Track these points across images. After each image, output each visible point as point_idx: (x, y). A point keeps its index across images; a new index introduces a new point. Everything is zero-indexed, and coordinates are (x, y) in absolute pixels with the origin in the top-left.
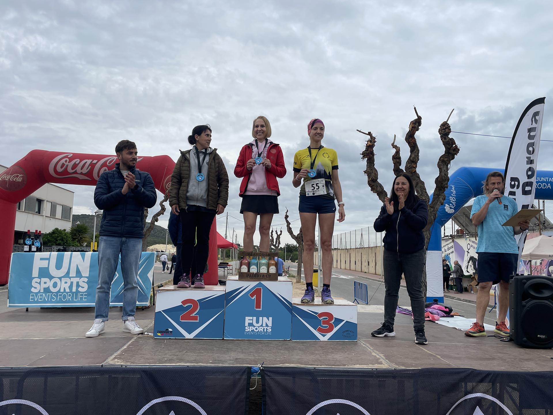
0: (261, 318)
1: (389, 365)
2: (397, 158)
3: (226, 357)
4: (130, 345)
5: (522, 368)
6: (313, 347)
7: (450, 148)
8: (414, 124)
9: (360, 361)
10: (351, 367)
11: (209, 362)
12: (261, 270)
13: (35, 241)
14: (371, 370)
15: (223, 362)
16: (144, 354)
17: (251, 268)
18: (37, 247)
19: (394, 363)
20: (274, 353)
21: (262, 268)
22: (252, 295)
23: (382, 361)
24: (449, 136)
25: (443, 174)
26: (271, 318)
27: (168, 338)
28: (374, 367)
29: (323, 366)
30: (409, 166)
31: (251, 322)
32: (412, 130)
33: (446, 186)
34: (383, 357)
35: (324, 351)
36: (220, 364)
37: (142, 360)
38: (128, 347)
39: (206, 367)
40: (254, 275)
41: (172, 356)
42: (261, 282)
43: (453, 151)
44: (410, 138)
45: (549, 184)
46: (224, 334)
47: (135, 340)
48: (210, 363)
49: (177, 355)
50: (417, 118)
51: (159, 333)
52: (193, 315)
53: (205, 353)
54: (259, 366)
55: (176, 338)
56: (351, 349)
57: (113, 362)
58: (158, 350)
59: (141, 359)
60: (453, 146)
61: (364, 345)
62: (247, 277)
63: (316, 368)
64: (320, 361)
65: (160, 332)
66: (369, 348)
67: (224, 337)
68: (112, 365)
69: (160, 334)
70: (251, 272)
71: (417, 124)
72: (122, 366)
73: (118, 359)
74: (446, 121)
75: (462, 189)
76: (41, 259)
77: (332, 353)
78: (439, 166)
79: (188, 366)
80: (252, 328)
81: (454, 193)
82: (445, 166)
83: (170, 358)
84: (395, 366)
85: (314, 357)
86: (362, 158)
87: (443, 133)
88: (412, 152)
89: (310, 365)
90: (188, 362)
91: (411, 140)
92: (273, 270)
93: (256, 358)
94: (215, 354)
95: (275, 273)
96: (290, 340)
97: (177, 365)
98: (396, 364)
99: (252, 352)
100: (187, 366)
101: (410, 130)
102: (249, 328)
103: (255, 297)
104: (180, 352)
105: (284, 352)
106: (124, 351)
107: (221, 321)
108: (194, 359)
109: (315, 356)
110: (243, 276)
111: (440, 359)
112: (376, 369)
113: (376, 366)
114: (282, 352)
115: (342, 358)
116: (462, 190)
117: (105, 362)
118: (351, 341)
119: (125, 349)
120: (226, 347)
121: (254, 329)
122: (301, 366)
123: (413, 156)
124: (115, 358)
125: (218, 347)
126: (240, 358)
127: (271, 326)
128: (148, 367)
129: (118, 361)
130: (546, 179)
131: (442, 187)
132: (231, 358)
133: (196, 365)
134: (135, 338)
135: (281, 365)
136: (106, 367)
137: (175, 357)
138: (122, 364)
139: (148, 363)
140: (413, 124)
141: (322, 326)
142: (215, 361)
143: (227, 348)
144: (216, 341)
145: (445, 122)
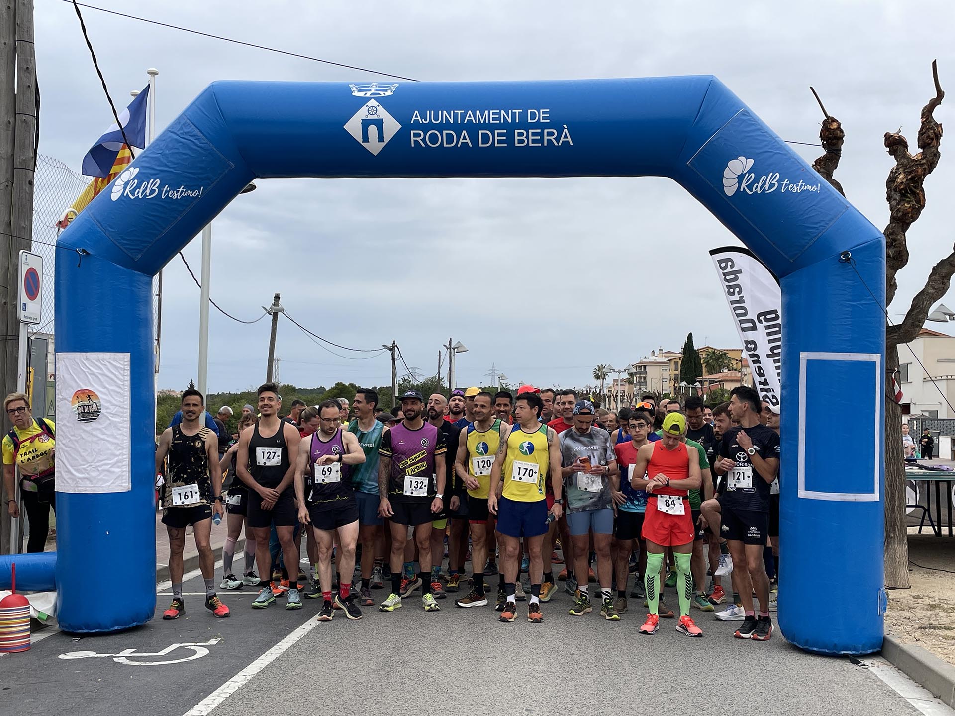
45: (464, 132)
130: (456, 115)
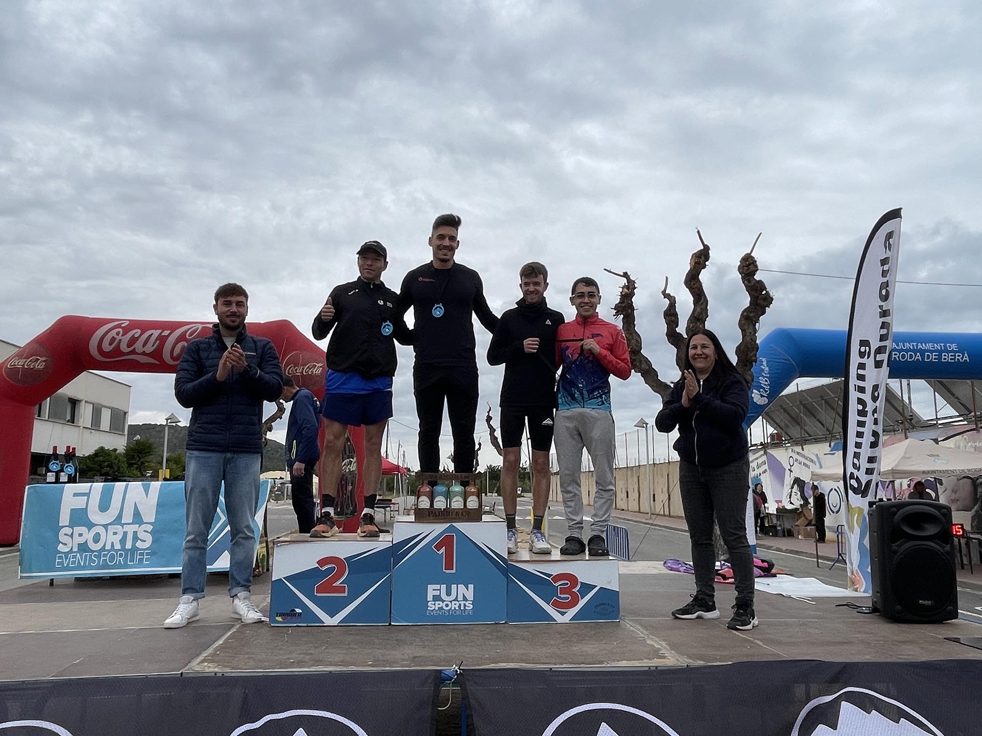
0: (454, 587)
1: (678, 660)
2: (671, 315)
3: (397, 654)
4: (228, 638)
5: (899, 656)
6: (544, 633)
7: (758, 297)
8: (698, 257)
9: (627, 654)
10: (613, 664)
11: (366, 664)
12: (452, 504)
13: (66, 465)
14: (647, 669)
15: (391, 664)
16: (253, 654)
17: (435, 501)
18: (70, 476)
19: (686, 656)
20: (478, 645)
21: (454, 500)
22: (438, 547)
23: (664, 654)
24: (755, 277)
25: (748, 339)
26: (471, 587)
27: (295, 625)
28: (652, 663)
29: (565, 666)
30: (693, 327)
31: (437, 593)
32: (694, 267)
33: (754, 358)
34: (666, 646)
35: (564, 639)
36: (386, 667)
37: (250, 664)
38: (226, 642)
39: (362, 673)
40: (440, 513)
41: (302, 656)
42: (453, 524)
43: (764, 300)
44: (693, 281)
46: (392, 615)
47: (237, 629)
48: (369, 665)
49: (311, 654)
50: (702, 248)
51: (279, 616)
52: (338, 583)
53: (359, 649)
54: (455, 668)
55: (309, 625)
56: (612, 635)
57: (201, 668)
58: (277, 646)
59: (248, 662)
60: (763, 293)
61: (631, 628)
62: (429, 516)
63: (553, 669)
64: (558, 656)
65: (281, 615)
66: (641, 632)
67: (392, 621)
68: (198, 672)
69: (280, 618)
70: (435, 507)
71: (703, 258)
72: (216, 674)
73: (209, 663)
74: (749, 252)
75: (778, 364)
76: (75, 495)
77: (579, 643)
78: (741, 325)
79: (330, 672)
80: (439, 604)
81: (766, 371)
82: (751, 327)
83: (298, 659)
84: (686, 660)
85: (549, 651)
86: (614, 315)
87: (745, 272)
88: (696, 303)
89: (541, 663)
90: (331, 665)
91: (694, 284)
92: (472, 503)
93: (448, 655)
94: (376, 650)
95: (477, 507)
96: (506, 623)
97: (311, 670)
98: (689, 657)
99: (441, 646)
100: (328, 672)
101: (691, 268)
102: (435, 604)
103: (443, 550)
104: (316, 648)
105: (496, 643)
106: (219, 648)
107: (386, 593)
108: (339, 660)
109: (550, 649)
110: (422, 516)
111: (762, 646)
112: (657, 667)
113: (655, 662)
114: (492, 643)
115: (595, 650)
116: (778, 366)
117: (187, 668)
118: (610, 621)
119: (221, 644)
120: (395, 638)
121: (444, 605)
122: (526, 666)
123: (698, 310)
124: (203, 661)
125: (381, 639)
126: (422, 656)
127: (472, 600)
128: (261, 674)
129: (209, 665)
131: (747, 360)
132: (406, 657)
133: (345, 669)
134: (238, 626)
135: (493, 665)
136: (188, 676)
137: (308, 657)
138: (216, 670)
139: (261, 669)
140: (696, 257)
141: (560, 598)
142: (377, 663)
143: (397, 640)
144: (377, 629)
145: (748, 254)
